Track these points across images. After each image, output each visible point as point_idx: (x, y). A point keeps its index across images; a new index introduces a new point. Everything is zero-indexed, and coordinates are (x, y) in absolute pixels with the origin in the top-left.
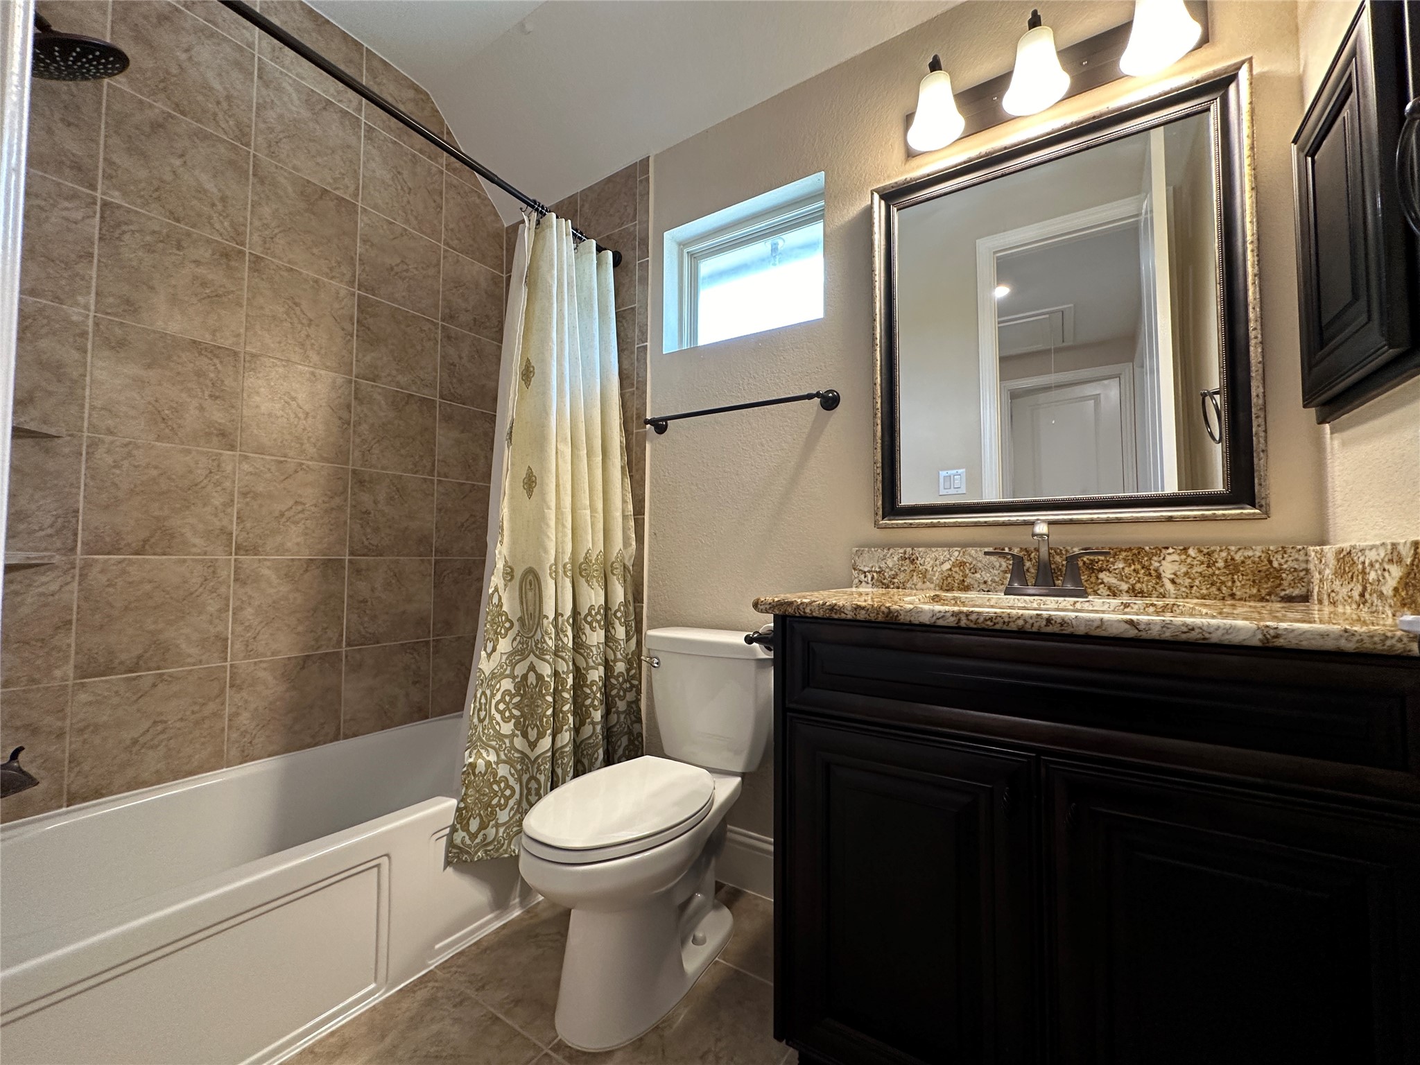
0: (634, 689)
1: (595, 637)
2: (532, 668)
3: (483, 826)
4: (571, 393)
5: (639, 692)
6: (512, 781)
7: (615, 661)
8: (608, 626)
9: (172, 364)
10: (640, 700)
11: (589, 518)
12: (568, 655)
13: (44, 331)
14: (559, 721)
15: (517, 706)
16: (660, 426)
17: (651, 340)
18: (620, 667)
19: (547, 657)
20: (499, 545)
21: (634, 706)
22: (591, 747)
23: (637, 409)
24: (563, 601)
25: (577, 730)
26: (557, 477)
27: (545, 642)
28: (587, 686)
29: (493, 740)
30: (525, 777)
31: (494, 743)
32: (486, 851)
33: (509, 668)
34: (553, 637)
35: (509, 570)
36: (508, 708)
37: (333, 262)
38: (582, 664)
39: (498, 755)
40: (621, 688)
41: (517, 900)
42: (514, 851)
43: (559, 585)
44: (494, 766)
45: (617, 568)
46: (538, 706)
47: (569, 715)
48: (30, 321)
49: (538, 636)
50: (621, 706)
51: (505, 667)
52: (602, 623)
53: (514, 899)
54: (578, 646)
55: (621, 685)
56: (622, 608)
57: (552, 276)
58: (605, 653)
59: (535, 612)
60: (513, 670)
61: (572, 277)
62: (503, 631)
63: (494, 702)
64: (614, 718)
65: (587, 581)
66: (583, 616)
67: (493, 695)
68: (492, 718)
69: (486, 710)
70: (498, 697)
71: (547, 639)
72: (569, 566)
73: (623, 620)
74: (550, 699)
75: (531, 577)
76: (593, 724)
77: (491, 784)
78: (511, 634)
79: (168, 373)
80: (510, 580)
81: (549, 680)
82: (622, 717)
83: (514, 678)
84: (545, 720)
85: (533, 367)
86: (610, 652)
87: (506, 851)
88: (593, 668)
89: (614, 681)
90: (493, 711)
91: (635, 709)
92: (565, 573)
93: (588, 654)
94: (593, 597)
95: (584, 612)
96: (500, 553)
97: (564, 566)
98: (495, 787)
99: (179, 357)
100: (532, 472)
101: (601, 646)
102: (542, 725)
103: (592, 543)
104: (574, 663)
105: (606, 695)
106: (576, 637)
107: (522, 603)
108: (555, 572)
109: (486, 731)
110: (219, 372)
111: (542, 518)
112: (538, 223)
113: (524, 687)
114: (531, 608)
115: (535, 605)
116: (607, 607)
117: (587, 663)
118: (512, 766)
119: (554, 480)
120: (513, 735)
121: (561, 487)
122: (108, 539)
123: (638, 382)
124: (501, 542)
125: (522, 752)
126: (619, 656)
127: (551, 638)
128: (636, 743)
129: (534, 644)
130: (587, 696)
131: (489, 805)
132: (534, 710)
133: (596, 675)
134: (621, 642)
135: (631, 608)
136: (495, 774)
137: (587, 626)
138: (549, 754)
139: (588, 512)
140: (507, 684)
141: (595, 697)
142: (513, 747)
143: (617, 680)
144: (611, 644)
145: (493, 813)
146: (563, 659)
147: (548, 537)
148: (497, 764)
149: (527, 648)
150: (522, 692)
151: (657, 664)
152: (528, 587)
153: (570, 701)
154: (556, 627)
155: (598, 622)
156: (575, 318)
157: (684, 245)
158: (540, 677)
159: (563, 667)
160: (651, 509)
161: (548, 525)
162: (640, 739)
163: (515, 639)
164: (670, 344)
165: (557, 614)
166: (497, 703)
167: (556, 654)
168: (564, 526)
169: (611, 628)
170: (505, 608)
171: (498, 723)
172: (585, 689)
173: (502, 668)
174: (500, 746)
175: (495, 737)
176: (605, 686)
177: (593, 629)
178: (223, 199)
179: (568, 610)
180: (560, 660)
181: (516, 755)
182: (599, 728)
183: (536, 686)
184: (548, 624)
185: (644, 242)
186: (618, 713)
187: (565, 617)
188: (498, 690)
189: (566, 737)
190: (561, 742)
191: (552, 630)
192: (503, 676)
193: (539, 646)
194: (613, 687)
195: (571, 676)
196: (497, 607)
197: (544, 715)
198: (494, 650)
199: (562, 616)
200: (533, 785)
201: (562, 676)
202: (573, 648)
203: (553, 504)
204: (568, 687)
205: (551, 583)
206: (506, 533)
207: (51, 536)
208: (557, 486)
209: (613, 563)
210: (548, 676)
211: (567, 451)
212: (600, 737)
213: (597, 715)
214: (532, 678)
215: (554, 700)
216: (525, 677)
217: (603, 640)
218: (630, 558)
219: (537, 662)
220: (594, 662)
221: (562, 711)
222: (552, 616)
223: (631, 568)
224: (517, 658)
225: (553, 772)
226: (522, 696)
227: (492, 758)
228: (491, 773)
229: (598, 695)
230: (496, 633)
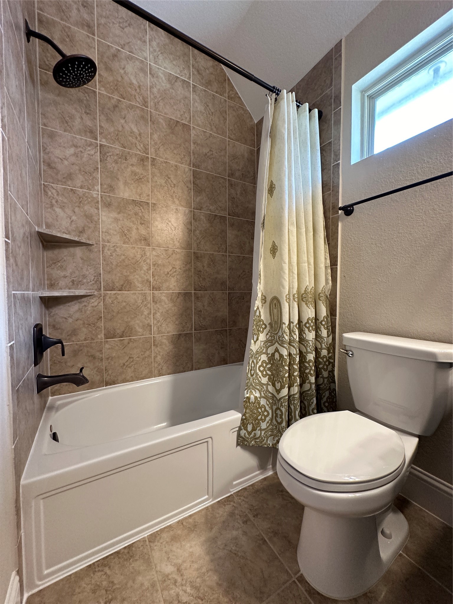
0: (331, 364)
1: (310, 336)
2: (277, 350)
3: (254, 429)
4: (296, 197)
5: (333, 366)
6: (267, 408)
7: (321, 349)
8: (317, 329)
9: (126, 211)
10: (334, 371)
11: (307, 268)
12: (296, 345)
13: (86, 203)
14: (292, 380)
15: (269, 369)
16: (348, 210)
17: (342, 159)
18: (324, 352)
19: (285, 345)
20: (259, 284)
21: (331, 373)
22: (309, 396)
23: (332, 203)
24: (293, 315)
25: (301, 385)
26: (289, 245)
27: (284, 337)
28: (307, 362)
29: (258, 386)
30: (275, 407)
31: (258, 387)
32: (256, 442)
33: (265, 349)
34: (288, 334)
35: (264, 298)
36: (264, 370)
37: (182, 155)
38: (304, 350)
39: (260, 394)
40: (325, 364)
41: (271, 466)
42: (269, 444)
43: (291, 306)
44: (259, 399)
45: (322, 297)
46: (281, 371)
47: (297, 378)
48: (81, 199)
49: (280, 334)
50: (325, 374)
51: (263, 348)
52: (314, 327)
53: (269, 465)
54: (302, 340)
55: (325, 362)
56: (325, 319)
57: (285, 128)
58: (315, 343)
59: (278, 321)
60: (267, 350)
61: (296, 127)
62: (261, 330)
63: (258, 366)
64: (321, 381)
65: (306, 304)
66: (304, 324)
67: (257, 363)
68: (257, 374)
69: (254, 370)
70: (260, 363)
71: (285, 335)
72: (296, 296)
73: (326, 326)
74: (287, 368)
75: (275, 302)
76: (310, 383)
77: (258, 409)
78: (266, 331)
79: (125, 215)
80: (265, 303)
81: (286, 358)
82: (326, 380)
83: (267, 354)
84: (284, 379)
85: (275, 185)
86: (318, 343)
87: (265, 444)
88: (310, 353)
89: (321, 360)
90: (258, 371)
91: (332, 375)
92: (294, 299)
93: (307, 345)
94: (309, 313)
95: (305, 321)
96: (259, 288)
97: (294, 296)
98: (260, 410)
99: (129, 208)
100: (275, 244)
101: (313, 340)
102: (283, 382)
103: (308, 282)
104: (299, 350)
105: (316, 367)
106: (300, 334)
107: (271, 315)
108: (289, 299)
109: (254, 381)
110: (143, 213)
111: (281, 269)
112: (276, 99)
113: (273, 360)
114: (276, 318)
115: (278, 316)
116: (316, 319)
117: (307, 349)
118: (267, 400)
119: (287, 247)
120: (267, 385)
121: (291, 251)
122: (111, 285)
123: (333, 187)
124: (260, 282)
125: (272, 394)
126: (324, 346)
127: (287, 335)
128: (333, 394)
129: (278, 338)
130: (306, 368)
131: (257, 419)
132: (278, 373)
133: (311, 357)
134: (325, 339)
135: (329, 319)
136: (259, 403)
137: (307, 329)
138: (287, 397)
139: (306, 264)
140: (264, 357)
141: (311, 369)
142: (267, 390)
143: (323, 360)
144: (319, 339)
145: (259, 424)
146: (294, 347)
147: (285, 279)
148: (260, 398)
149: (274, 339)
150: (272, 362)
151: (352, 355)
152: (274, 306)
153: (298, 370)
154: (289, 329)
155: (312, 327)
156: (298, 151)
157: (365, 91)
158: (281, 356)
159: (294, 351)
160: (341, 262)
161: (284, 272)
162: (334, 392)
163: (267, 334)
164: (355, 158)
165: (290, 322)
166: (260, 367)
167: (290, 344)
168: (293, 272)
169: (318, 330)
170: (262, 318)
171: (260, 377)
172: (305, 364)
173: (261, 348)
174: (261, 389)
175: (259, 384)
176: (315, 362)
177: (309, 331)
178: (140, 135)
179: (296, 321)
180: (292, 347)
181: (269, 395)
182: (313, 386)
183: (280, 360)
184: (285, 327)
185: (338, 98)
186: (323, 377)
187: (295, 324)
188: (260, 360)
189: (295, 390)
190: (293, 392)
191: (287, 331)
192: (262, 353)
193: (281, 339)
194: (320, 363)
195: (298, 356)
196: (259, 317)
197: (284, 377)
198: (257, 339)
199: (293, 323)
200: (278, 412)
201: (293, 356)
202: (299, 341)
203: (287, 261)
204: (297, 362)
205: (287, 305)
206: (262, 278)
207: (93, 284)
208: (289, 250)
209: (320, 293)
210: (286, 356)
211: (295, 230)
212: (314, 391)
213: (313, 379)
214: (277, 356)
215: (289, 369)
216: (273, 355)
217: (314, 337)
218: (328, 291)
219: (279, 348)
220: (310, 349)
221: (293, 375)
222: (287, 323)
223: (329, 296)
224: (269, 344)
225: (289, 406)
226: (272, 364)
227: (258, 395)
228: (258, 403)
229: (313, 368)
230: (258, 331)
